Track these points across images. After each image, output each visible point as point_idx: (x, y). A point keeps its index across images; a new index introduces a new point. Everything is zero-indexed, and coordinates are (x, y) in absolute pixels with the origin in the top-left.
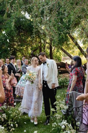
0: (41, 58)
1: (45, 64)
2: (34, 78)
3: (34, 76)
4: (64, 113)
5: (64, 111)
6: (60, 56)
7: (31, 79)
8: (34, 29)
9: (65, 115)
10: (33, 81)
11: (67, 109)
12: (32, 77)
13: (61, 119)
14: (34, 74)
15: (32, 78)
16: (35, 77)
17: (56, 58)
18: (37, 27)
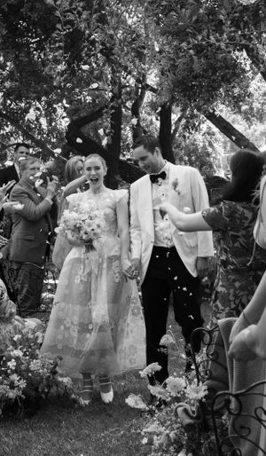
0: (143, 159)
1: (160, 179)
2: (95, 227)
3: (97, 221)
4: (188, 421)
5: (185, 411)
6: (210, 150)
7: (82, 232)
8: (59, 26)
9: (188, 428)
10: (90, 241)
11: (200, 401)
12: (89, 225)
13: (172, 449)
14: (96, 212)
15: (89, 230)
16: (99, 226)
17: (189, 155)
18: (71, 17)
